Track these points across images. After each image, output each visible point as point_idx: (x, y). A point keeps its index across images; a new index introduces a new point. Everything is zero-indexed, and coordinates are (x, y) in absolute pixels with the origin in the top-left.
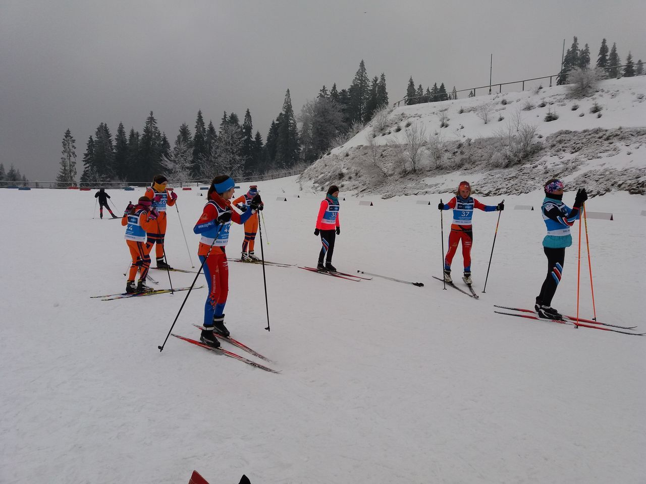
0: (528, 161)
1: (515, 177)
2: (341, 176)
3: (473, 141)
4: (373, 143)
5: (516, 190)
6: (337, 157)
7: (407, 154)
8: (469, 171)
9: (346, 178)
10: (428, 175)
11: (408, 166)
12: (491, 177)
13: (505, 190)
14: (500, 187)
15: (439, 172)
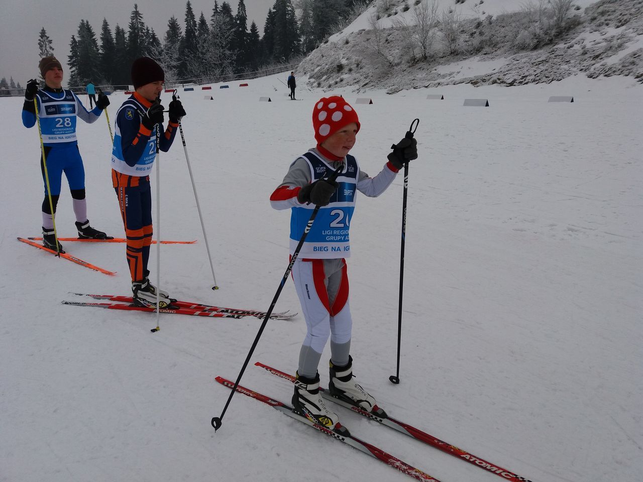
0: (562, 40)
1: (546, 61)
2: (340, 68)
3: (494, 18)
4: (377, 25)
5: (546, 77)
6: (335, 45)
7: (416, 38)
8: (489, 56)
9: (346, 70)
10: (441, 62)
11: (418, 52)
12: (515, 62)
13: (533, 77)
14: (527, 74)
15: (453, 59)
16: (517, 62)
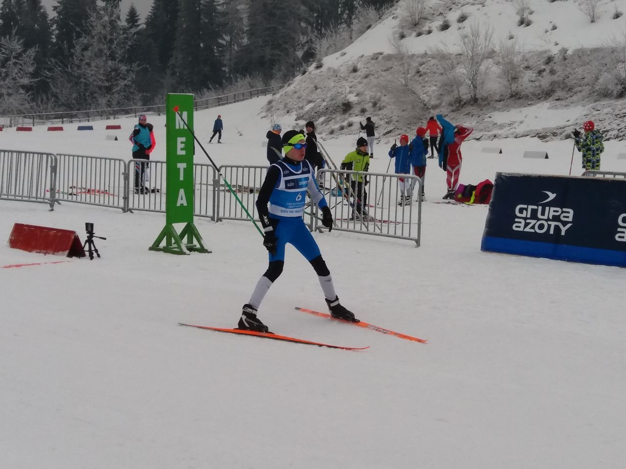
3: (570, 52)
4: (403, 50)
6: (335, 73)
8: (563, 102)
10: (498, 107)
11: (465, 93)
12: (595, 113)
14: (608, 128)
15: (515, 104)
16: (598, 112)
